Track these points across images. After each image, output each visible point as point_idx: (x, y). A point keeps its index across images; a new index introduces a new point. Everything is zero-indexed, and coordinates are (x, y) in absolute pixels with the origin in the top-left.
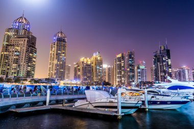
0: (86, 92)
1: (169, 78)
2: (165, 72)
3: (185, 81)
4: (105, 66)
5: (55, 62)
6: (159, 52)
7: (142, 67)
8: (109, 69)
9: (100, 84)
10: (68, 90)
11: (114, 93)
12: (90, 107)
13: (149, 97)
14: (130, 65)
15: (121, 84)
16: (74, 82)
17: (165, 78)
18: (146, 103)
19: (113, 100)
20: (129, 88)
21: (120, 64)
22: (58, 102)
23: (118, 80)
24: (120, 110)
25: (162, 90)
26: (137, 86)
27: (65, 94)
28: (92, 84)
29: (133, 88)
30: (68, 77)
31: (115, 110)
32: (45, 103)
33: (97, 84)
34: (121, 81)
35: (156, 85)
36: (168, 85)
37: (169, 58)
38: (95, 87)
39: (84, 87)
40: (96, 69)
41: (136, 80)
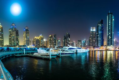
0: (38, 50)
1: (69, 45)
2: (67, 43)
3: (74, 46)
4: (45, 40)
5: (26, 39)
6: (66, 35)
7: (59, 41)
8: (46, 41)
9: (43, 47)
10: (31, 49)
11: (48, 50)
12: (39, 55)
13: (61, 52)
14: (55, 40)
15: (51, 47)
16: (33, 46)
17: (67, 45)
18: (60, 54)
19: (48, 53)
20: (54, 49)
21: (51, 39)
22: (28, 53)
23: (49, 46)
24: (51, 56)
25: (66, 50)
26: (57, 48)
27: (30, 50)
28: (40, 47)
29: (55, 49)
30: (31, 45)
31: (49, 56)
32: (24, 53)
33: (42, 47)
34: (51, 46)
35: (64, 48)
36: (68, 48)
37: (69, 38)
38: (41, 48)
39: (37, 48)
40: (41, 41)
41: (56, 46)
